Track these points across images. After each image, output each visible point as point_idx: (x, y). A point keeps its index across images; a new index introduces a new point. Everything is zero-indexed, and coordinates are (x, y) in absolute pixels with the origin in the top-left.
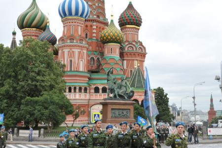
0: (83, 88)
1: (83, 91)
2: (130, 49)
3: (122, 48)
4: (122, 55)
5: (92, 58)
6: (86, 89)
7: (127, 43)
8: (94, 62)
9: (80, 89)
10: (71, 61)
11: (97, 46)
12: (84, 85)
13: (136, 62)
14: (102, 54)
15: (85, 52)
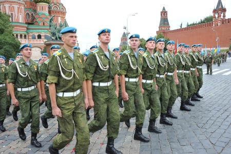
0: (23, 35)
1: (23, 37)
2: (55, 9)
3: (49, 8)
4: (50, 12)
5: (28, 14)
6: (25, 36)
7: (53, 4)
8: (29, 17)
9: (21, 36)
10: (12, 14)
11: (31, 5)
12: (23, 33)
13: (59, 18)
14: (35, 11)
15: (23, 7)
